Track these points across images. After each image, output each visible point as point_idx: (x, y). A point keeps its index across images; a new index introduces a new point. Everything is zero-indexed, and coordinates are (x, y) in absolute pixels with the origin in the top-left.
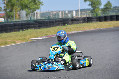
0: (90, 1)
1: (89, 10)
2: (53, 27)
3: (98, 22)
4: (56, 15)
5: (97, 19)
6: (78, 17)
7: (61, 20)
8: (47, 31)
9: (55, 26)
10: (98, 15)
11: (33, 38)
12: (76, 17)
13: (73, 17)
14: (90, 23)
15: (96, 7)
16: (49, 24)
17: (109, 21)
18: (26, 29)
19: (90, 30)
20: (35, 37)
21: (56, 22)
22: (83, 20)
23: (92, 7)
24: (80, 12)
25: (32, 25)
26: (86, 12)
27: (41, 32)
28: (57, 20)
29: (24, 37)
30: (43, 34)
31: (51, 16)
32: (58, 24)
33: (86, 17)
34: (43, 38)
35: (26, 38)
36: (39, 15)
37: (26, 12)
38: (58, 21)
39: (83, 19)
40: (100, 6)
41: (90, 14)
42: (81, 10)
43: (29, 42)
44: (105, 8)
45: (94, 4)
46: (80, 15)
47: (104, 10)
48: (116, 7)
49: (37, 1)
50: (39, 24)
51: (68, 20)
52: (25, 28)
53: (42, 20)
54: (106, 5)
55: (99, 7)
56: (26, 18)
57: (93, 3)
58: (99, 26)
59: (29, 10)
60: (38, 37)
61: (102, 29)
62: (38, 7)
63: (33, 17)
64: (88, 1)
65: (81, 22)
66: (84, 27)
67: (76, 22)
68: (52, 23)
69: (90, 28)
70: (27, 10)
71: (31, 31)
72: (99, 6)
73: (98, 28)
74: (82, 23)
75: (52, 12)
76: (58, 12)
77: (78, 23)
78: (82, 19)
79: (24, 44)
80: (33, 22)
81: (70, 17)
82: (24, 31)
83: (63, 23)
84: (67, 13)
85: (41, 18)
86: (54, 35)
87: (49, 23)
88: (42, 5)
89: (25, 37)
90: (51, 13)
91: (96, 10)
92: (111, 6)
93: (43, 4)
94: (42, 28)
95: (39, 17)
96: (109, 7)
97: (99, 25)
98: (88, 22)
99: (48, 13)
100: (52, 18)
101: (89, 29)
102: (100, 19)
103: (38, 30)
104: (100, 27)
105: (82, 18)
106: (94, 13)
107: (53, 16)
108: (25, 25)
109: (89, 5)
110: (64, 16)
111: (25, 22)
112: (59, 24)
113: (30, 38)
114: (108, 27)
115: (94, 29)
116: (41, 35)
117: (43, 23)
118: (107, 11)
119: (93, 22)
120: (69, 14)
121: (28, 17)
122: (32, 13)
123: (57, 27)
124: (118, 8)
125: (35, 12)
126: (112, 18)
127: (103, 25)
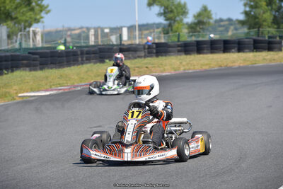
0: (161, 5)
1: (158, 25)
2: (76, 66)
3: (180, 55)
4: (82, 38)
5: (179, 48)
6: (133, 42)
7: (93, 49)
8: (61, 76)
9: (79, 64)
10: (181, 40)
11: (27, 92)
12: (129, 42)
13: (123, 43)
14: (164, 58)
15: (175, 21)
16: (65, 58)
17: (206, 53)
18: (10, 71)
19: (164, 74)
20: (32, 90)
21: (82, 53)
22: (146, 51)
23: (166, 20)
24: (140, 30)
25: (25, 62)
26: (152, 30)
27: (47, 77)
28: (86, 49)
29: (4, 90)
30: (51, 82)
31: (69, 39)
32: (87, 60)
33: (153, 43)
34: (52, 92)
35: (9, 93)
36: (39, 38)
37: (9, 30)
38: (88, 53)
39: (147, 47)
40: (185, 17)
41: (162, 35)
43: (18, 103)
44: (196, 21)
45: (172, 11)
46: (139, 38)
47: (193, 28)
48: (221, 20)
49: (34, 4)
50: (41, 57)
51: (112, 49)
52: (7, 69)
53: (47, 48)
54: (199, 15)
55: (182, 20)
56: (8, 44)
57: (169, 10)
58: (184, 66)
59: (15, 23)
60: (38, 91)
61: (190, 71)
62: (38, 17)
63: (25, 41)
64: (157, 5)
65: (143, 54)
66: (149, 66)
67: (130, 56)
68: (72, 57)
69: (164, 70)
70: (10, 23)
71: (21, 77)
72: (181, 16)
73: (182, 68)
74: (145, 57)
75: (70, 29)
76: (84, 30)
77: (135, 58)
78: (144, 48)
79: (6, 107)
80: (26, 54)
81: (115, 43)
82: (5, 76)
83: (100, 58)
84: (107, 33)
85: (45, 45)
86: (78, 86)
87: (67, 56)
88: (47, 13)
89: (7, 90)
90: (69, 33)
91: (176, 26)
92: (209, 17)
93: (49, 11)
94: (48, 68)
95: (39, 42)
96: (205, 20)
97: (184, 63)
98: (157, 56)
99: (60, 31)
100: (71, 45)
101: (162, 72)
102: (186, 48)
103: (39, 73)
104: (187, 68)
105: (144, 46)
106: (170, 34)
107: (72, 39)
108: (6, 61)
109: (160, 14)
110: (100, 39)
111: (8, 54)
112: (89, 60)
113: (20, 93)
114: (204, 68)
115: (173, 72)
116: (46, 84)
117: (51, 57)
118: (201, 31)
119: (169, 55)
120: (112, 35)
121: (14, 41)
122: (22, 33)
123: (84, 65)
124: (227, 23)
125: (31, 29)
126: (213, 47)
127: (194, 62)
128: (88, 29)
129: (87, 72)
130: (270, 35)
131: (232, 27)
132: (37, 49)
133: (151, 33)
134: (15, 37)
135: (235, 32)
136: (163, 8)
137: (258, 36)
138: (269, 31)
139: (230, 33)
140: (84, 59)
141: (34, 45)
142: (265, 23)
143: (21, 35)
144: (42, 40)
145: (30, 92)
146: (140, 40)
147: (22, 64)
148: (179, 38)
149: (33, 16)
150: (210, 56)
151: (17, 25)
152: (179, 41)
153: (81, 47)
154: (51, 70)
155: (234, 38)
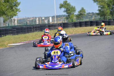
1: (64, 16)
2: (31, 33)
3: (73, 27)
4: (33, 21)
5: (72, 25)
6: (54, 23)
7: (38, 26)
8: (25, 37)
10: (73, 21)
11: (11, 44)
12: (53, 23)
13: (50, 23)
14: (67, 29)
15: (71, 14)
16: (26, 30)
17: (84, 27)
18: (5, 35)
20: (14, 43)
21: (33, 28)
23: (67, 14)
24: (57, 18)
26: (62, 18)
27: (19, 38)
28: (35, 26)
30: (21, 40)
31: (28, 22)
32: (35, 30)
33: (62, 23)
34: (22, 44)
35: (4, 44)
36: (16, 22)
37: (4, 19)
38: (36, 27)
39: (59, 24)
40: (75, 12)
41: (66, 20)
42: (57, 17)
43: (8, 48)
44: (79, 14)
45: (69, 10)
46: (56, 21)
47: (78, 16)
48: (89, 13)
49: (14, 8)
50: (17, 30)
51: (45, 26)
52: (3, 34)
54: (80, 11)
55: (73, 14)
56: (4, 25)
57: (68, 9)
58: (74, 32)
59: (7, 16)
60: (16, 43)
62: (16, 13)
63: (11, 23)
64: (63, 8)
67: (53, 28)
68: (29, 29)
69: (67, 33)
70: (5, 16)
71: (9, 37)
72: (73, 12)
73: (74, 33)
75: (29, 18)
76: (35, 18)
77: (55, 29)
78: (59, 25)
79: (3, 50)
80: (11, 28)
81: (47, 23)
82: (2, 37)
83: (41, 29)
84: (43, 19)
85: (19, 25)
86: (32, 41)
88: (19, 12)
89: (3, 43)
90: (28, 20)
91: (71, 16)
92: (85, 12)
93: (20, 11)
94: (20, 34)
95: (16, 23)
96: (83, 13)
97: (75, 31)
98: (64, 28)
99: (25, 19)
100: (29, 24)
102: (75, 25)
103: (16, 36)
104: (76, 33)
105: (58, 24)
106: (69, 19)
107: (29, 22)
108: (3, 31)
109: (65, 11)
110: (41, 22)
111: (4, 29)
112: (36, 30)
113: (9, 44)
114: (83, 32)
115: (70, 34)
117: (21, 29)
118: (81, 18)
119: (69, 28)
120: (45, 20)
121: (6, 23)
122: (9, 20)
123: (35, 32)
124: (92, 14)
125: (13, 18)
126: (86, 24)
127: (79, 30)
128: (36, 18)
129: (35, 35)
130: (109, 19)
131: (94, 16)
132: (15, 26)
133: (61, 19)
134: (6, 22)
135: (95, 18)
136: (66, 9)
137: (104, 19)
138: (109, 17)
139: (93, 18)
140: (34, 30)
141: (14, 25)
142: (107, 14)
143: (9, 21)
144: (17, 23)
145: (13, 44)
146: (57, 22)
147: (9, 32)
148: (72, 21)
149: (14, 13)
150: (85, 28)
151: (7, 17)
152: (72, 22)
153: (33, 25)
154: (21, 35)
155: (95, 20)
